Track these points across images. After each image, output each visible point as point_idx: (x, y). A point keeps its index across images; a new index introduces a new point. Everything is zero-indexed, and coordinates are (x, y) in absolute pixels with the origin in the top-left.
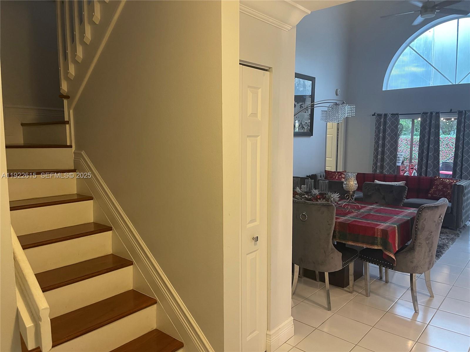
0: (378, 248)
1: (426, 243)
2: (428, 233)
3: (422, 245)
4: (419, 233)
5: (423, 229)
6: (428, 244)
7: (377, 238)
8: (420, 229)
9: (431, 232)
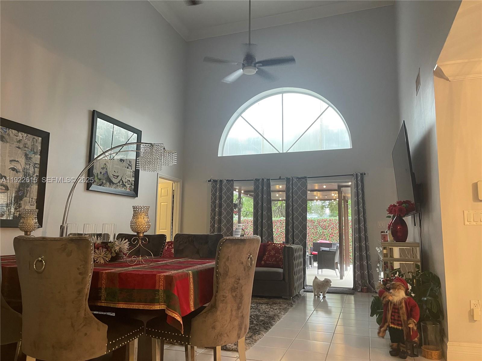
0: (161, 308)
1: (233, 296)
2: (233, 280)
3: (227, 298)
4: (221, 280)
5: (226, 273)
6: (235, 297)
7: (158, 291)
8: (222, 274)
9: (237, 278)
